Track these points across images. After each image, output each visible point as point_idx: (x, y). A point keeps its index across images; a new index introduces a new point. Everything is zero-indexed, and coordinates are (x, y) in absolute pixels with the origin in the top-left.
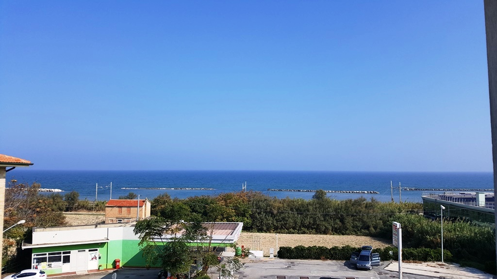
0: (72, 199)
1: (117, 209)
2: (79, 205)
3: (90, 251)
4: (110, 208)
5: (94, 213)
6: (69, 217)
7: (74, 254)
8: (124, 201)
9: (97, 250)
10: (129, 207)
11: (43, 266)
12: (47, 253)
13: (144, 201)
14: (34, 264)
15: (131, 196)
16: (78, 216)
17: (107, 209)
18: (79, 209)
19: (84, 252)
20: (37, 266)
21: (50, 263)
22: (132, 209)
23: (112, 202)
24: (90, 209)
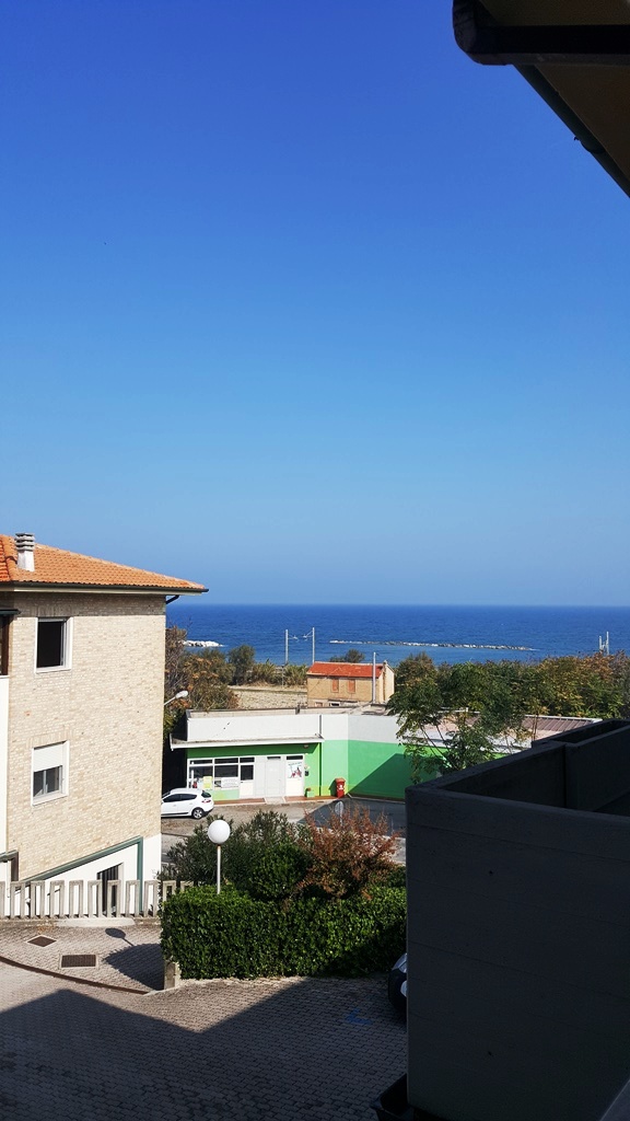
0: (242, 661)
1: (329, 681)
2: (255, 673)
3: (288, 758)
4: (316, 680)
5: (283, 688)
6: (242, 693)
7: (260, 763)
8: (342, 666)
9: (301, 758)
10: (353, 678)
11: (207, 783)
12: (213, 759)
13: (381, 668)
14: (190, 780)
15: (353, 657)
16: (254, 695)
17: (309, 680)
18: (255, 681)
19: (277, 761)
20: (195, 783)
21: (218, 779)
22: (357, 682)
23: (318, 667)
24: (276, 682)
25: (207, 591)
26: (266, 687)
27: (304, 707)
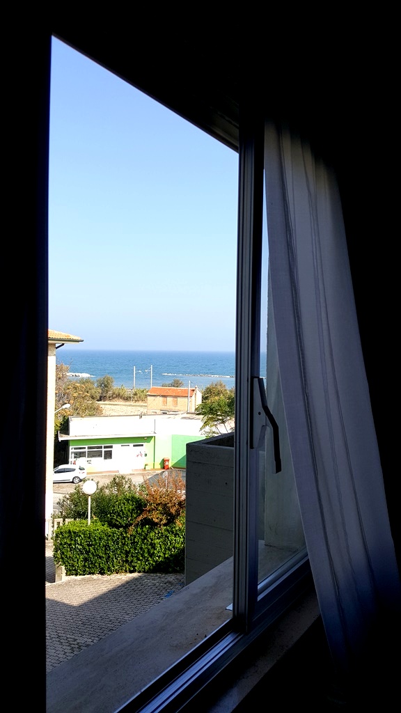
0: (106, 386)
1: (161, 398)
2: (114, 393)
3: (134, 446)
4: (153, 398)
5: (132, 403)
6: (105, 406)
8: (169, 390)
9: (142, 445)
10: (176, 397)
11: (82, 461)
12: (86, 447)
13: (194, 390)
14: (71, 459)
15: (177, 384)
16: (113, 407)
17: (149, 398)
18: (113, 398)
19: (127, 447)
20: (75, 461)
21: (89, 459)
22: (179, 399)
23: (155, 390)
24: (127, 399)
25: (82, 341)
26: (121, 402)
27: (145, 415)
